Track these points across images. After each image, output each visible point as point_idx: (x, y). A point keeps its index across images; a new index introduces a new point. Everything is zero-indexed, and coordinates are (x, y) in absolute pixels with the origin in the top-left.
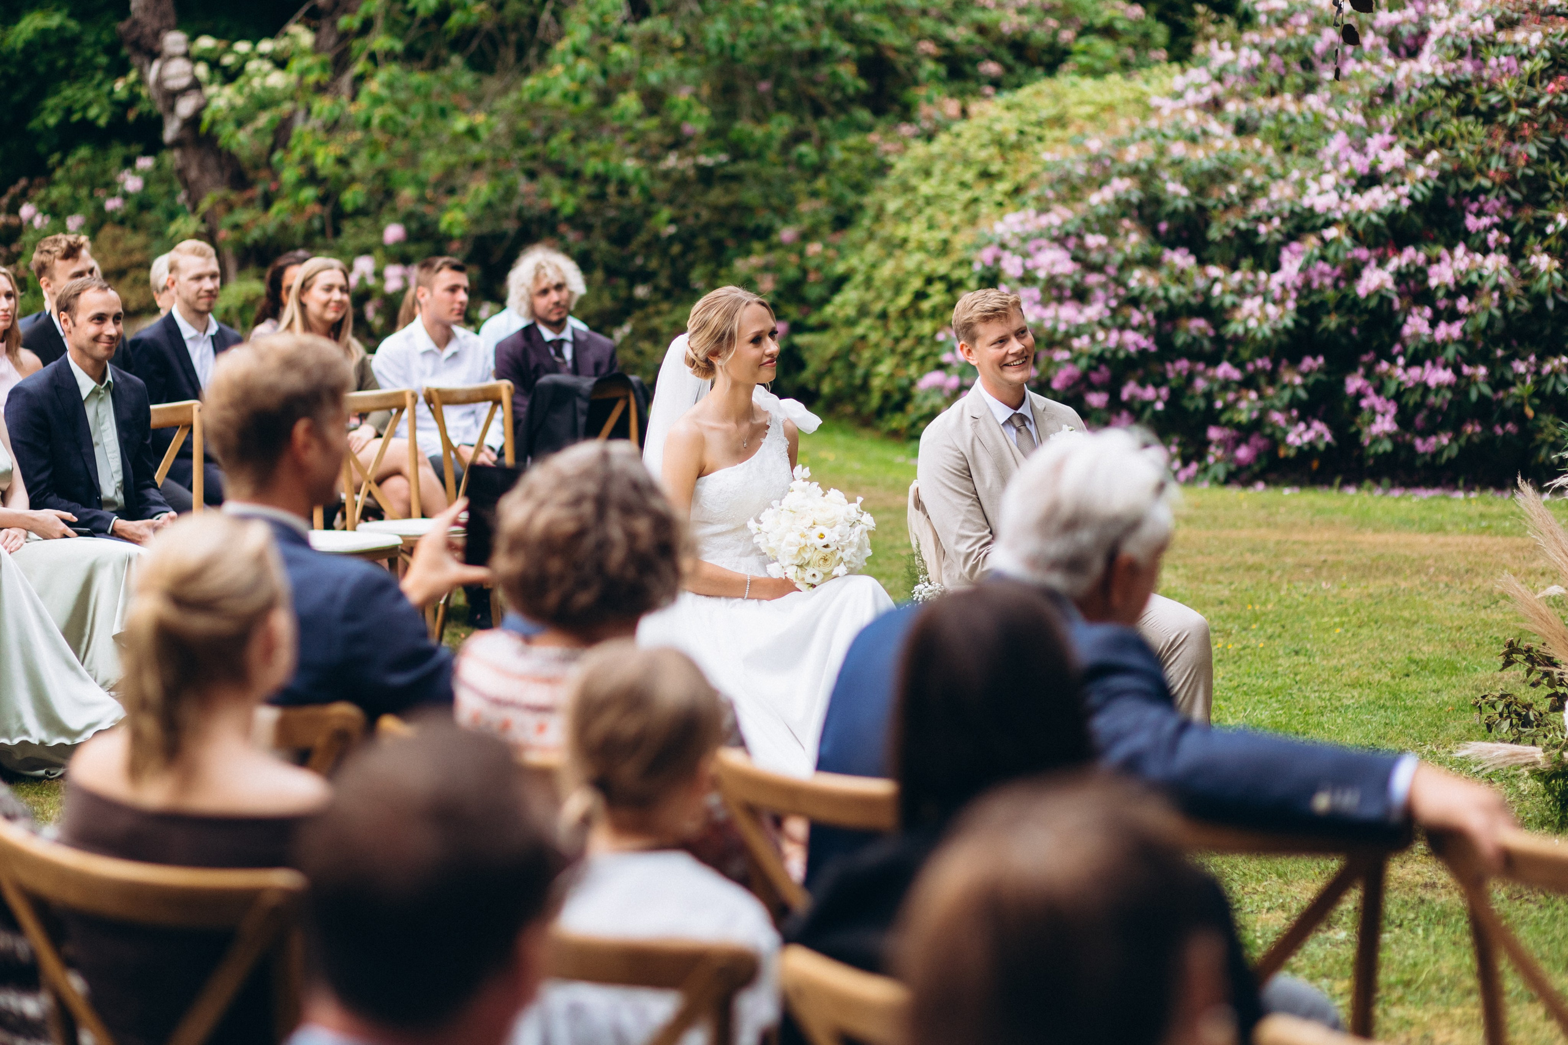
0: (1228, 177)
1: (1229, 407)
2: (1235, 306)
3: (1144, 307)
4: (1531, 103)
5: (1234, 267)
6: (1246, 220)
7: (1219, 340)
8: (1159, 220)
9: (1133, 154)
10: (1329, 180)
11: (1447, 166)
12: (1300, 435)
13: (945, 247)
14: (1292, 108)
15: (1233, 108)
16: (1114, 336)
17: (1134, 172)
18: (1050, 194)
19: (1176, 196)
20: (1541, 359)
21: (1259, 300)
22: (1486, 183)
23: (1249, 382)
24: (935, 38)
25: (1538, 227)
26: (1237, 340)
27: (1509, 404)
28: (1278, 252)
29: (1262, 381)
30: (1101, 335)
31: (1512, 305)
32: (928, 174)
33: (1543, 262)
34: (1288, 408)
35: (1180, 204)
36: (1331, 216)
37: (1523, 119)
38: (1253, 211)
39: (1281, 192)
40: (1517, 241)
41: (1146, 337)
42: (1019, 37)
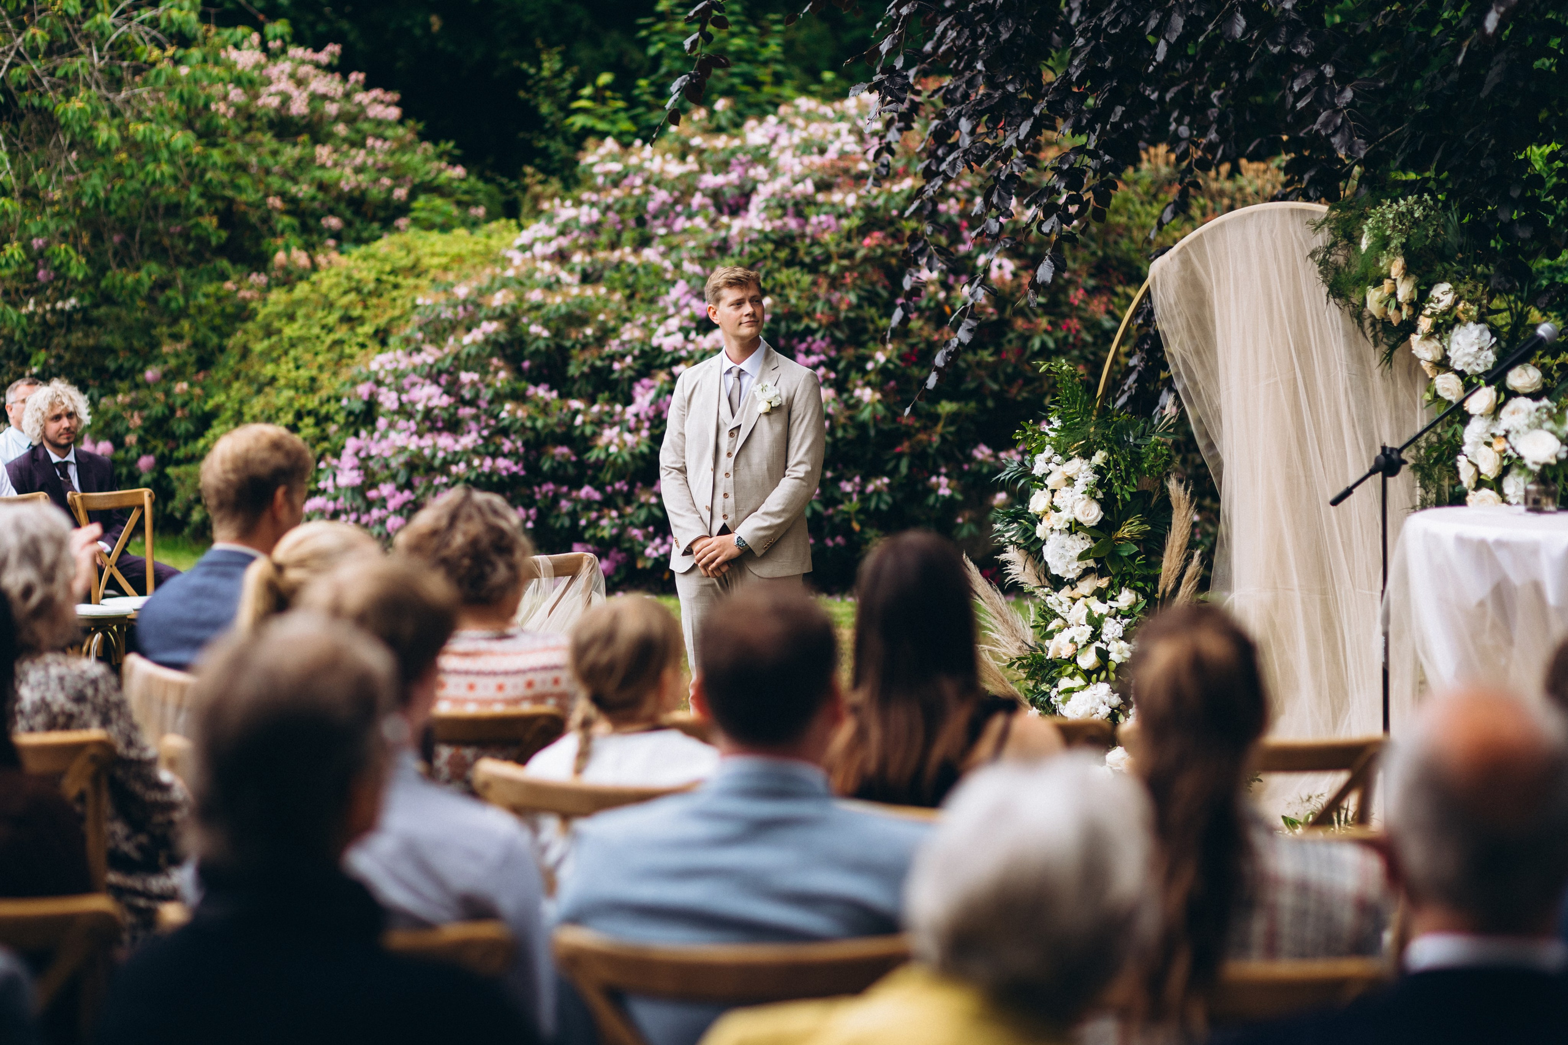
0: (583, 321)
1: (593, 524)
2: (595, 435)
3: (513, 437)
4: (850, 255)
5: (592, 401)
6: (602, 359)
7: (581, 465)
8: (523, 360)
9: (498, 299)
10: (674, 323)
11: (779, 310)
12: (656, 549)
13: (312, 386)
14: (632, 260)
15: (578, 258)
16: (488, 462)
17: (502, 315)
18: (420, 336)
19: (538, 337)
20: (865, 480)
21: (616, 429)
22: (814, 325)
23: (608, 502)
24: (282, 194)
25: (859, 364)
26: (599, 465)
27: (837, 519)
28: (631, 388)
29: (620, 502)
30: (476, 462)
31: (840, 433)
32: (292, 318)
33: (867, 395)
34: (644, 525)
35: (541, 344)
36: (676, 355)
37: (845, 269)
38: (607, 350)
39: (630, 333)
40: (841, 376)
41: (516, 463)
42: (357, 193)
